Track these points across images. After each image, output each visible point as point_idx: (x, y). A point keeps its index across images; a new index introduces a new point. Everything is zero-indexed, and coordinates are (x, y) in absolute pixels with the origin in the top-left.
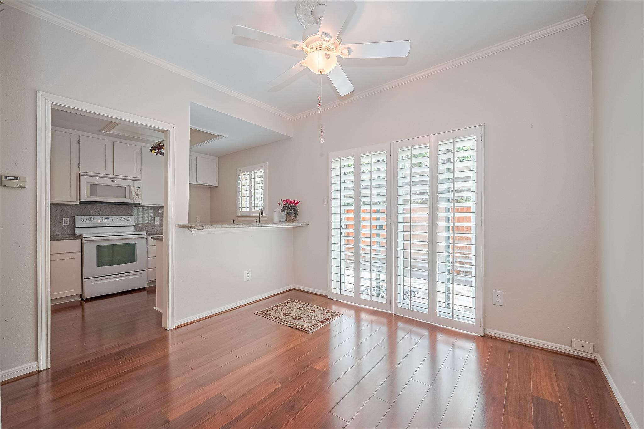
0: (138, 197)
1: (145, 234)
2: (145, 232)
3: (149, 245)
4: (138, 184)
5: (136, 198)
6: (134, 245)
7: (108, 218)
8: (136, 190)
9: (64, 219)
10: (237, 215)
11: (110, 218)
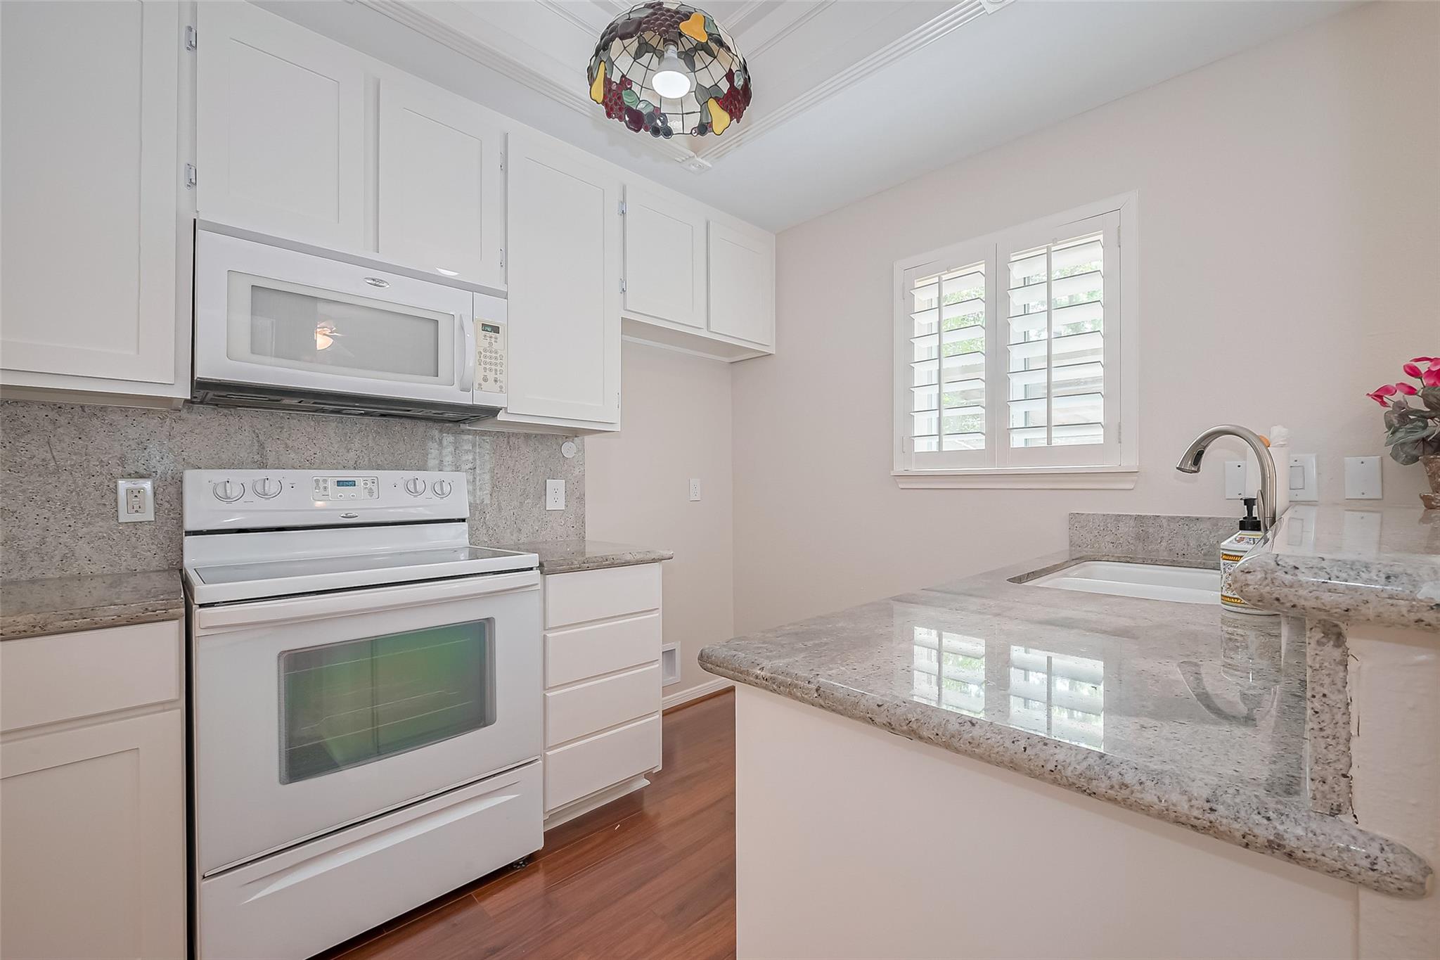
0: (491, 376)
1: (531, 569)
2: (532, 559)
3: (550, 625)
4: (491, 310)
5: (485, 380)
6: (480, 631)
7: (353, 484)
8: (484, 340)
9: (123, 485)
10: (898, 469)
11: (360, 482)
